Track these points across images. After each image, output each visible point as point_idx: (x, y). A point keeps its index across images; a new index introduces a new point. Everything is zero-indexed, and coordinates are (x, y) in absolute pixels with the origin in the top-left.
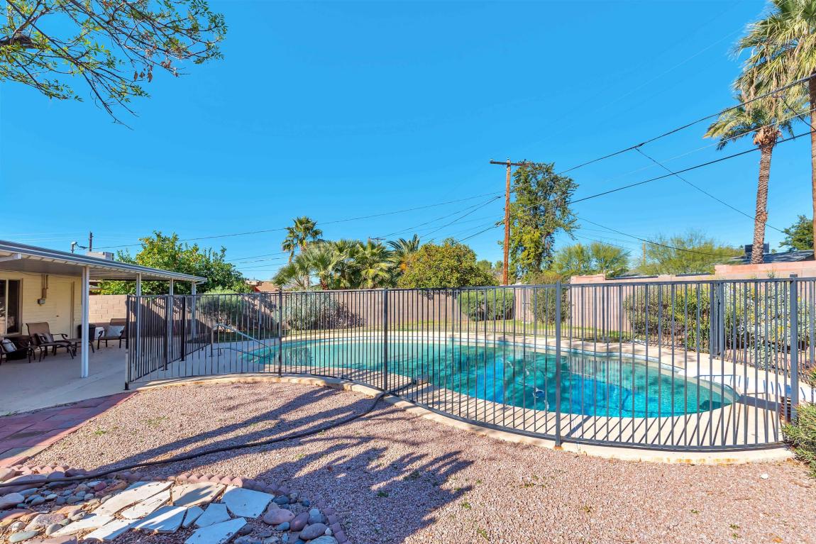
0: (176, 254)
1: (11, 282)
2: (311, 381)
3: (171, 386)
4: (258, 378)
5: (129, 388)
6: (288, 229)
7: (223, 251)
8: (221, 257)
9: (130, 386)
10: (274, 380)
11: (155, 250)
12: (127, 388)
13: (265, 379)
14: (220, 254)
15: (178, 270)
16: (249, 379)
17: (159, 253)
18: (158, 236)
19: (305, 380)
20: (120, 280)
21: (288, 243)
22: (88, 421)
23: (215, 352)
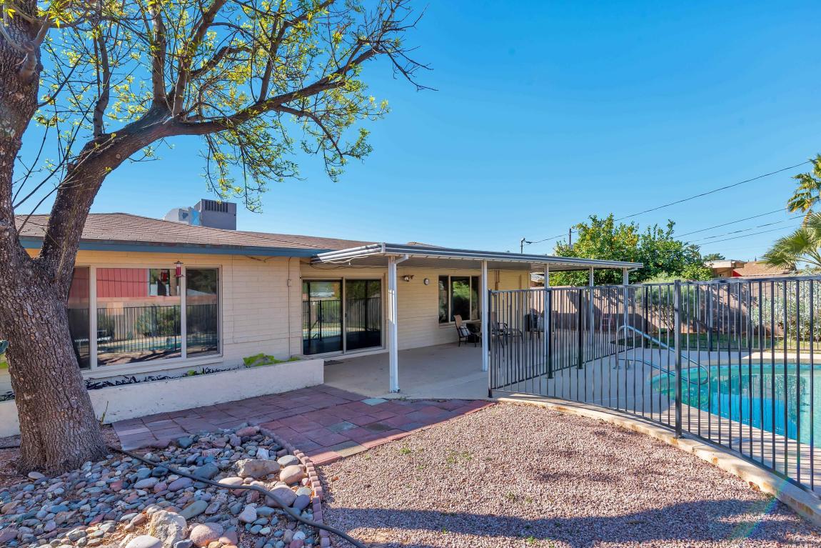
0: (612, 237)
1: (473, 278)
2: (739, 468)
3: (531, 405)
4: (642, 427)
5: (493, 395)
6: (799, 177)
7: (671, 225)
8: (668, 234)
9: (494, 393)
10: (668, 439)
11: (588, 237)
12: (490, 396)
13: (653, 432)
14: (666, 229)
15: (614, 256)
16: (628, 424)
17: (592, 239)
18: (594, 220)
19: (729, 463)
20: (562, 271)
21: (799, 199)
22: (420, 430)
23: (622, 364)
